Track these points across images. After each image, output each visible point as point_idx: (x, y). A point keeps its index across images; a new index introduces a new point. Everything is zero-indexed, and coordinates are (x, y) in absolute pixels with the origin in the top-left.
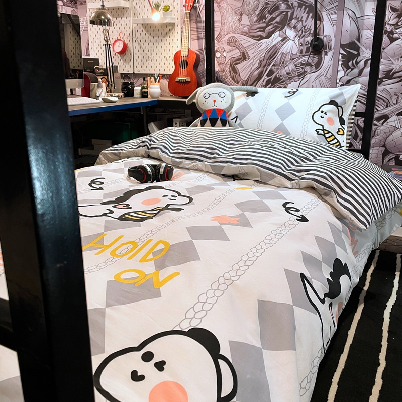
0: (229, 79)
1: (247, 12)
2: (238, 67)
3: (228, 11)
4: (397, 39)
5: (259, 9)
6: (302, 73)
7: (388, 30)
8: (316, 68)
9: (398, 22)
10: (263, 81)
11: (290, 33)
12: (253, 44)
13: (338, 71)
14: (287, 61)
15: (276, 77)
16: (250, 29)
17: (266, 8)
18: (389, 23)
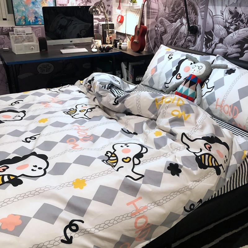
1: (168, 6)
2: (163, 37)
3: (161, 4)
4: (231, 33)
5: (172, 5)
6: (188, 46)
7: (227, 26)
8: (194, 44)
9: (232, 22)
11: (184, 21)
12: (169, 25)
13: (203, 48)
14: (182, 38)
16: (169, 16)
17: (175, 4)
18: (228, 21)
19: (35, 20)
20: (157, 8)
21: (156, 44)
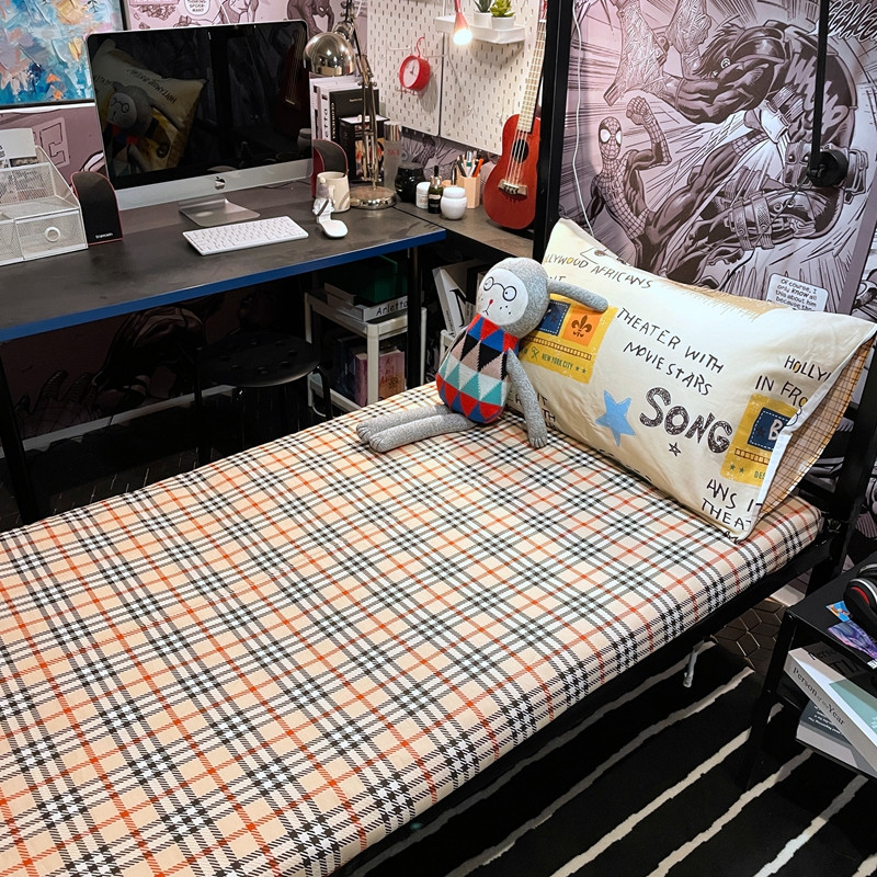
0: (620, 202)
1: (680, 44)
2: (644, 176)
5: (708, 42)
6: (784, 232)
8: (819, 228)
10: (693, 225)
11: (771, 121)
14: (752, 192)
15: (721, 224)
16: (680, 88)
17: (726, 42)
19: (32, 83)
20: (616, 47)
21: (602, 198)
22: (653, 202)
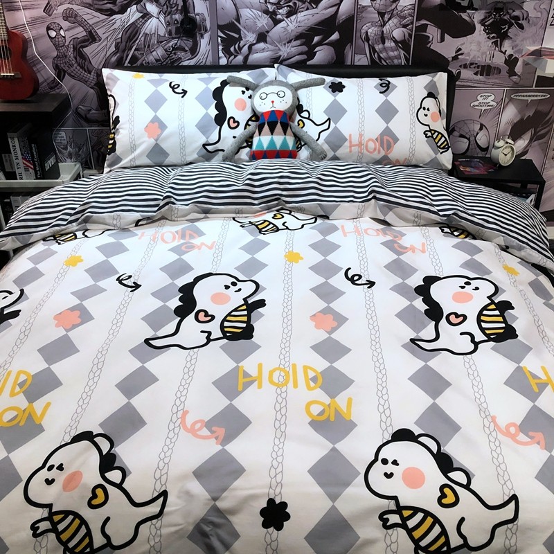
0: (76, 69)
6: (176, 60)
8: (193, 53)
9: (280, 1)
11: (152, 8)
12: (103, 21)
13: (219, 58)
14: (153, 45)
18: (270, 1)
21: (64, 70)
22: (98, 63)
